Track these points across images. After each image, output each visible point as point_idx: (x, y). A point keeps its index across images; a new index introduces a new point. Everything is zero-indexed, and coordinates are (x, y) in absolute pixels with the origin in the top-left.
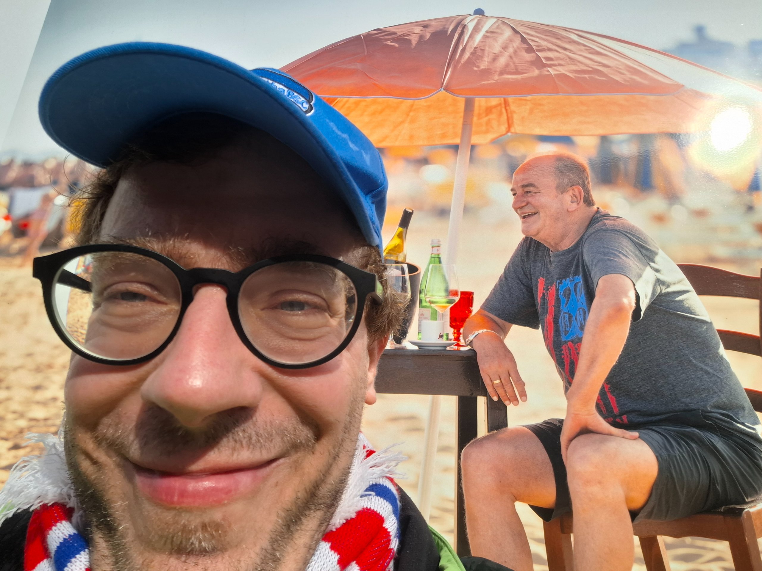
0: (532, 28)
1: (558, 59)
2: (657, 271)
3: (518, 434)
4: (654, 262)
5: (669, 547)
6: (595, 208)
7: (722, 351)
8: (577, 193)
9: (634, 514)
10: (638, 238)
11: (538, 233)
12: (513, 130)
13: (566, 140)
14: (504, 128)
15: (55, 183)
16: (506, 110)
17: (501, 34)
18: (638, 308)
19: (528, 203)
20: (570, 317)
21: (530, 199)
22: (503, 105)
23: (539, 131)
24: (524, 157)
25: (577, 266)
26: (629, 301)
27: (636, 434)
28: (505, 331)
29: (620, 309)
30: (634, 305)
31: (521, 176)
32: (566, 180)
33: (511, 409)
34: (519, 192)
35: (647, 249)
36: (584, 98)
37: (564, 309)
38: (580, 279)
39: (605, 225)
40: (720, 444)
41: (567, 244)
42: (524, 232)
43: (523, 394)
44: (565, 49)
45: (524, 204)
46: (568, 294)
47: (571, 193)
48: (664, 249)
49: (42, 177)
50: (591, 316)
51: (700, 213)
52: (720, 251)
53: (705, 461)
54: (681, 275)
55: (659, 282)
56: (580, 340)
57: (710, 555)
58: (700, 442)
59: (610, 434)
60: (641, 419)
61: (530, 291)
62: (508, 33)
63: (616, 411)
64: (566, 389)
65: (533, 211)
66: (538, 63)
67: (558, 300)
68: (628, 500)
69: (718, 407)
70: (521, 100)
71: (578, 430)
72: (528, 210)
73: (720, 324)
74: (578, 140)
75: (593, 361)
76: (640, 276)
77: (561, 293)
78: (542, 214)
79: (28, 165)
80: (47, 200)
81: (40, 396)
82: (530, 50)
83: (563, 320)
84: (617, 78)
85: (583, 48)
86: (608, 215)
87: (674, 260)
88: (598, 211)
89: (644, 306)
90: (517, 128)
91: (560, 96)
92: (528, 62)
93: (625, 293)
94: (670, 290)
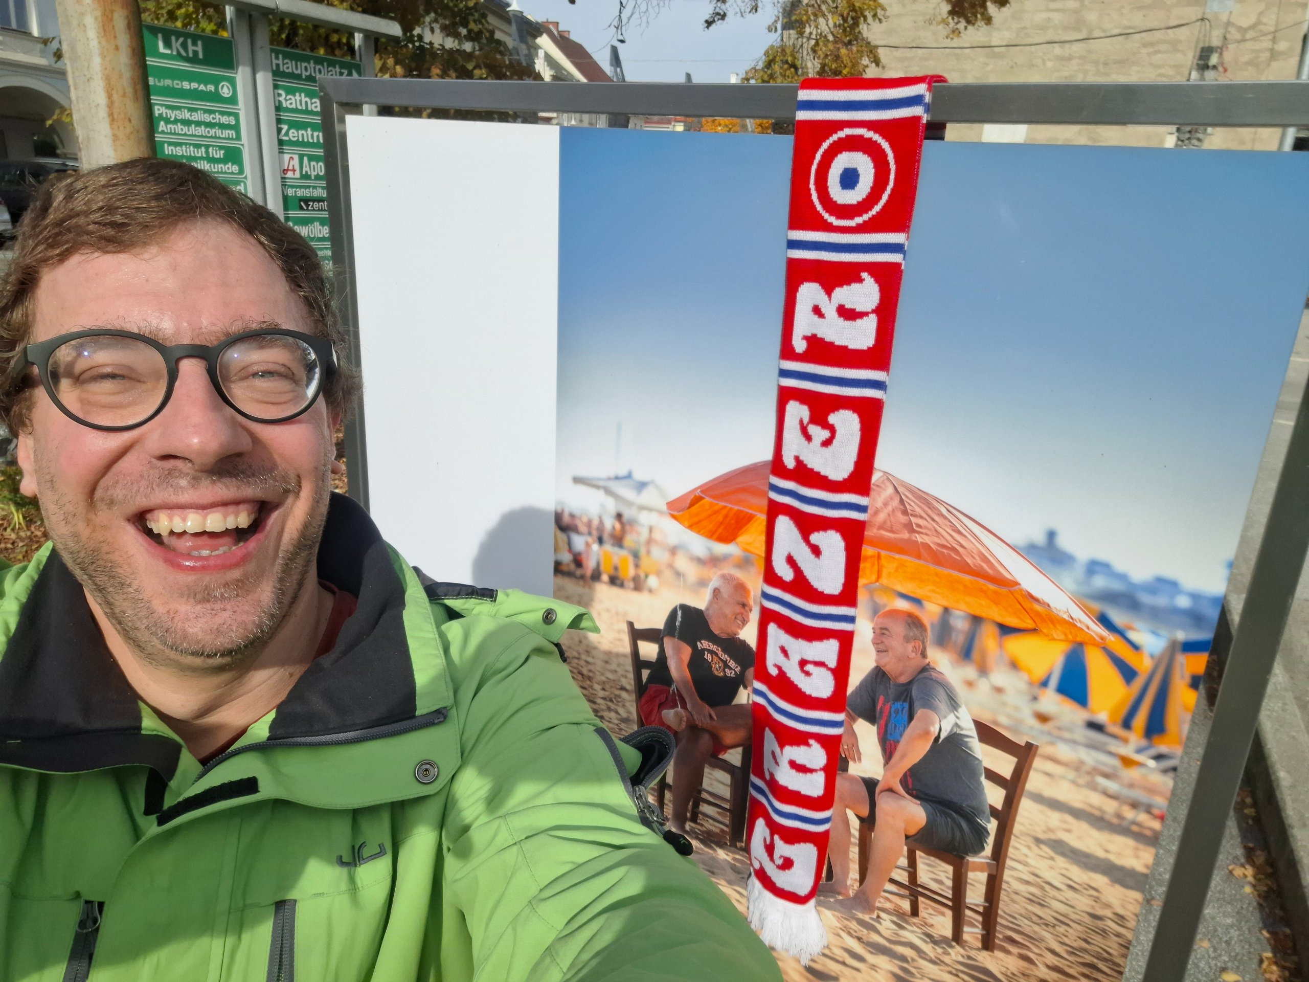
0: (911, 491)
1: (926, 528)
2: (958, 718)
3: (853, 779)
4: (957, 711)
5: (921, 857)
6: (927, 661)
7: (983, 779)
8: (917, 647)
9: (907, 837)
10: (951, 692)
11: (885, 666)
12: (880, 581)
13: (917, 601)
14: (874, 577)
15: (590, 534)
16: (878, 563)
17: (885, 490)
18: (938, 737)
19: (882, 642)
20: (896, 726)
21: (884, 640)
22: (876, 558)
23: (899, 588)
24: (885, 606)
25: (907, 695)
26: (934, 730)
27: (919, 802)
28: (854, 720)
29: (927, 733)
30: (936, 734)
31: (881, 620)
32: (911, 634)
33: (851, 764)
34: (878, 631)
35: (955, 702)
36: (939, 569)
37: (892, 719)
38: (906, 705)
39: (931, 675)
40: (964, 825)
41: (903, 680)
42: (876, 661)
43: (860, 759)
44: (933, 520)
45: (879, 642)
46: (897, 712)
47: (913, 644)
48: (967, 706)
49: (583, 529)
50: (909, 731)
51: (999, 690)
52: (1003, 720)
53: (953, 830)
54: (972, 726)
55: (957, 725)
56: (898, 742)
57: (943, 869)
58: (954, 820)
59: (904, 797)
60: (923, 796)
61: (874, 702)
62: (890, 490)
63: (910, 787)
64: (885, 765)
65: (885, 649)
66: (909, 527)
67: (890, 713)
68: (905, 830)
69: (970, 807)
70: (891, 557)
71: (886, 788)
72: (881, 647)
73: (988, 763)
74: (928, 605)
75: (903, 756)
76: (945, 717)
77: (893, 709)
78: (890, 653)
79: (572, 516)
80: (588, 545)
81: (608, 666)
82: (905, 512)
83: (891, 726)
84: (969, 561)
85: (948, 523)
86: (934, 669)
87: (971, 715)
88: (928, 664)
89: (943, 736)
90: (884, 581)
91: (922, 562)
92: (901, 523)
93: (933, 724)
94: (962, 732)
